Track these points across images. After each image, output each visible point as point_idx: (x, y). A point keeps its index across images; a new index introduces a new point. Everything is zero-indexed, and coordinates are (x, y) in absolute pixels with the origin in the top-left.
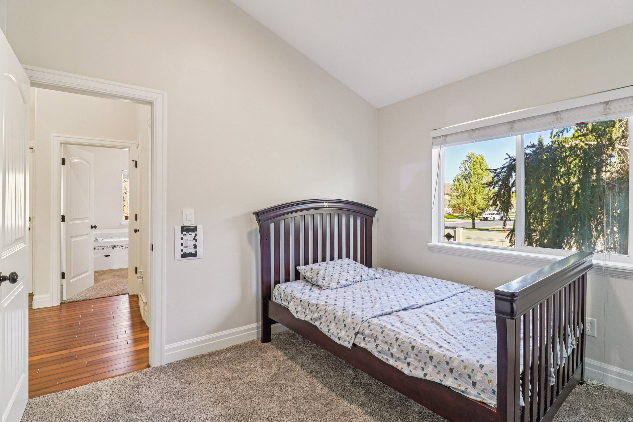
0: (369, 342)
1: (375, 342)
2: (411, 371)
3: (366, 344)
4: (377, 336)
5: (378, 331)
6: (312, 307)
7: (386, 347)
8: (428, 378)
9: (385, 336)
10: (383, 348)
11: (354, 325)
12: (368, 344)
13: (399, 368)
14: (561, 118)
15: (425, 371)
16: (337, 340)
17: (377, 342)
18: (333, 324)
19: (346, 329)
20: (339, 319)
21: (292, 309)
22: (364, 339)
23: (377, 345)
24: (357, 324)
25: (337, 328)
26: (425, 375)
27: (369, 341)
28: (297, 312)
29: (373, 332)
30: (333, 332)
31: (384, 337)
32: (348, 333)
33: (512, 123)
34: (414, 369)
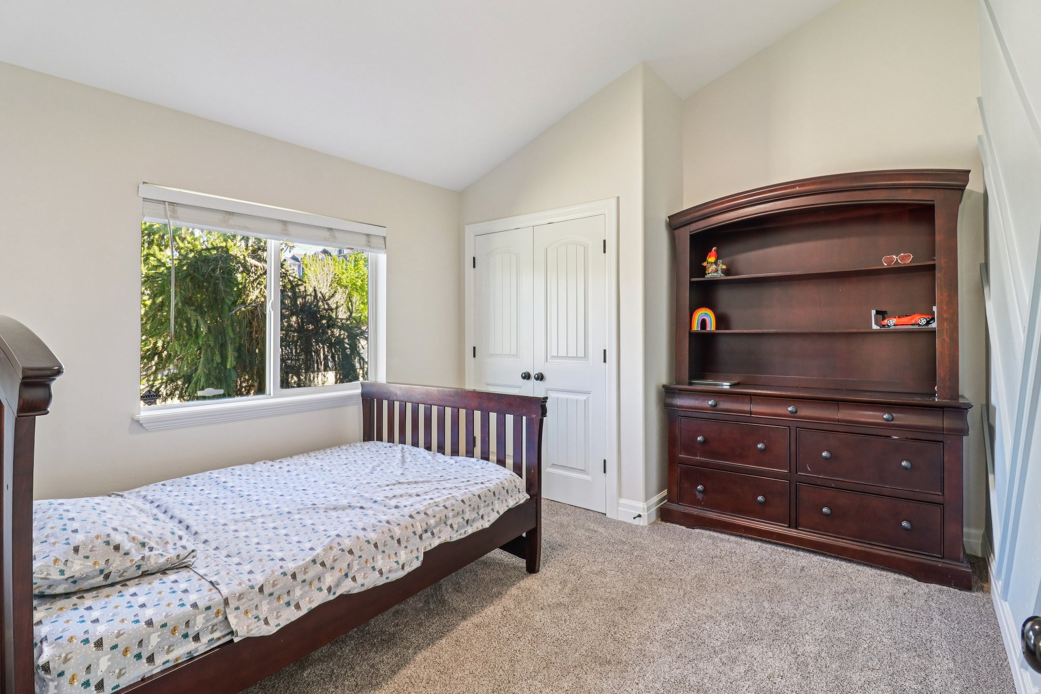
0: (440, 532)
1: (446, 525)
2: (489, 521)
3: (439, 537)
4: (446, 515)
5: (441, 511)
6: (305, 573)
7: (459, 519)
8: (502, 513)
9: (452, 508)
10: (458, 523)
11: (410, 530)
12: (440, 535)
13: (480, 528)
14: (334, 237)
15: (496, 510)
16: (401, 574)
17: (449, 523)
18: (379, 557)
19: (403, 544)
20: (383, 542)
21: (248, 626)
22: (433, 534)
23: (451, 526)
24: (412, 525)
25: (389, 557)
26: (498, 512)
27: (440, 530)
28: (266, 622)
29: (438, 516)
30: (388, 567)
31: (453, 510)
32: (410, 548)
33: (285, 223)
34: (488, 516)
